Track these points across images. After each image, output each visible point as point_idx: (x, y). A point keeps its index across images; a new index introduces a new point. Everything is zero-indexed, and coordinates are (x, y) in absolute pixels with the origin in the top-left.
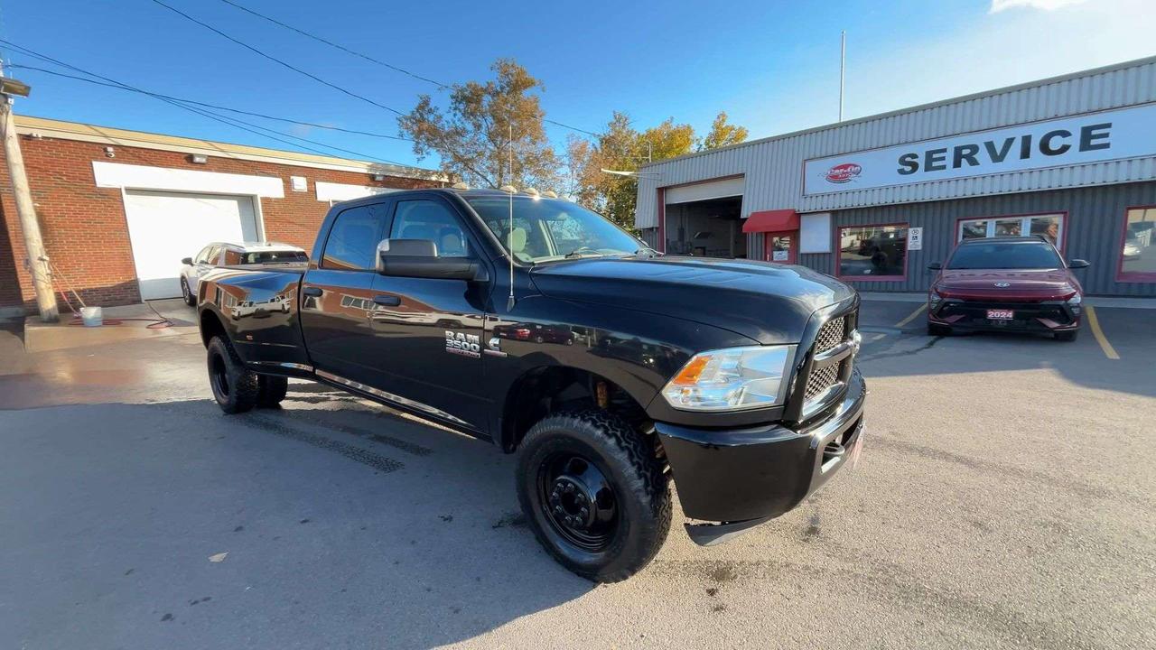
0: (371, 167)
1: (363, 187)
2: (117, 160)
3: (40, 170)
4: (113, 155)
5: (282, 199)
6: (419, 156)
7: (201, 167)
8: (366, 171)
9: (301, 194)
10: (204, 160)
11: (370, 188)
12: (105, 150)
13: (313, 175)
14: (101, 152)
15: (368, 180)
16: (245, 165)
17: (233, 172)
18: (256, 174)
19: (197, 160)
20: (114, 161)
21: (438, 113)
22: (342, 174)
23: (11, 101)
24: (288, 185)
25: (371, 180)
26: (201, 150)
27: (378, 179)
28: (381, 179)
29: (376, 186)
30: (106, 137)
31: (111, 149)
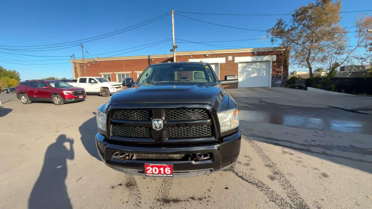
0: (253, 50)
1: (249, 57)
5: (225, 63)
6: (272, 43)
7: (208, 57)
8: (251, 52)
9: (230, 61)
10: (208, 56)
11: (252, 57)
13: (234, 55)
15: (252, 54)
16: (217, 55)
17: (214, 58)
18: (219, 57)
19: (207, 56)
20: (192, 58)
21: (286, 24)
22: (243, 53)
23: (175, 50)
24: (227, 59)
25: (253, 54)
26: (207, 53)
27: (255, 53)
28: (256, 53)
29: (254, 56)
30: (191, 53)
31: (191, 56)
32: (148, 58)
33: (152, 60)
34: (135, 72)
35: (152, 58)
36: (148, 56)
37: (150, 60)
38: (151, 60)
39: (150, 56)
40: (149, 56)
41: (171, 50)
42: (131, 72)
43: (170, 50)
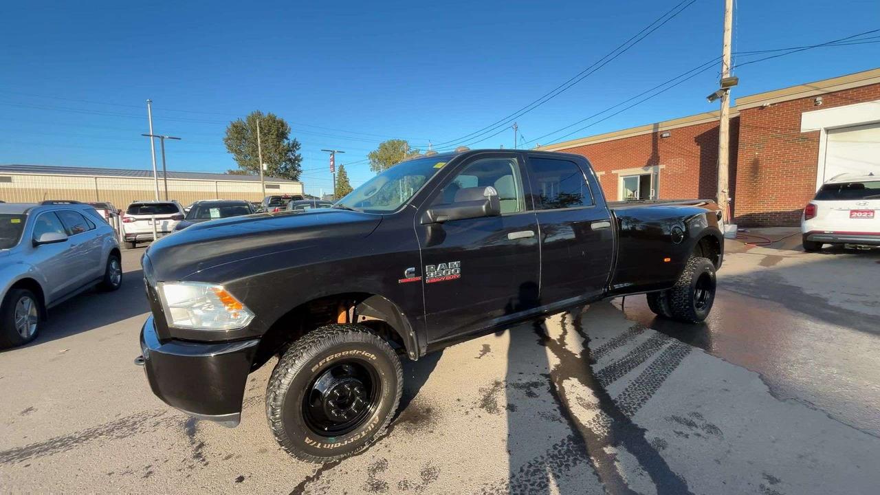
2: (825, 106)
3: (765, 129)
4: (821, 103)
12: (815, 101)
14: (811, 104)
20: (822, 107)
23: (729, 92)
30: (818, 89)
31: (819, 99)
32: (651, 131)
33: (664, 135)
34: (613, 172)
35: (664, 129)
36: (652, 127)
37: (659, 134)
38: (661, 136)
39: (660, 125)
40: (656, 126)
41: (713, 97)
42: (603, 173)
43: (709, 97)
